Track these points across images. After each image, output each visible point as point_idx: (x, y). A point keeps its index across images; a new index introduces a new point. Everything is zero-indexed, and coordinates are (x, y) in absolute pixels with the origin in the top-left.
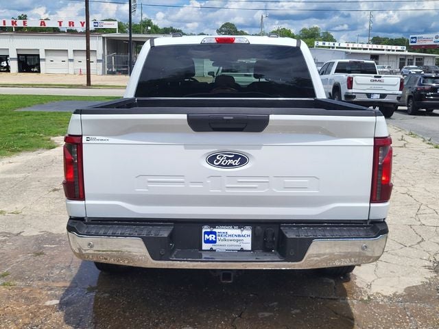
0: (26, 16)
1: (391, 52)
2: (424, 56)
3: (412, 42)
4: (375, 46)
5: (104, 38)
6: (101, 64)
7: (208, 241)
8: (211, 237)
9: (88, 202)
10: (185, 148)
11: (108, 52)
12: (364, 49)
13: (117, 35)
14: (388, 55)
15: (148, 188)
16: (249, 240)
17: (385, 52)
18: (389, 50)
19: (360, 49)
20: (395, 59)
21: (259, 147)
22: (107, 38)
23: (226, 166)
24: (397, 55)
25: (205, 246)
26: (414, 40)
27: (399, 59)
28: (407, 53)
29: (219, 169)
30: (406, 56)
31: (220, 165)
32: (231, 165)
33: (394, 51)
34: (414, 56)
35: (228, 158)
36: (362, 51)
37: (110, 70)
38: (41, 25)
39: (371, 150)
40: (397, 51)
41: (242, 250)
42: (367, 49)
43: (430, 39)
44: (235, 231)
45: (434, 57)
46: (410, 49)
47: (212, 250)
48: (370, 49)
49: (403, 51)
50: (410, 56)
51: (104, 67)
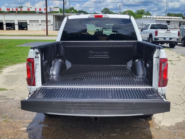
0: (22, 6)
1: (175, 20)
4: (168, 17)
5: (54, 15)
6: (53, 26)
11: (55, 21)
13: (59, 14)
14: (174, 21)
24: (178, 21)
27: (179, 23)
30: (182, 21)
36: (163, 19)
37: (56, 29)
38: (28, 10)
40: (178, 19)
42: (165, 18)
48: (166, 18)
49: (181, 19)
50: (184, 21)
51: (54, 27)
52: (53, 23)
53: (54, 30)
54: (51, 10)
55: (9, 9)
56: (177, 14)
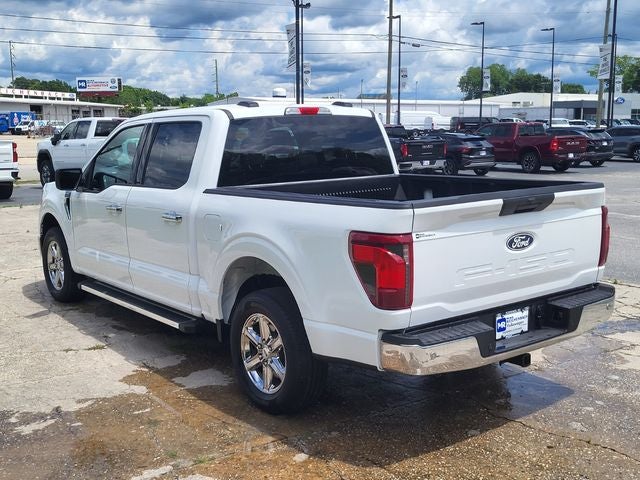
1: (56, 102)
2: (103, 107)
3: (80, 87)
7: (500, 330)
8: (502, 325)
12: (17, 96)
14: (55, 106)
16: (526, 321)
17: (48, 101)
18: (53, 99)
19: (11, 96)
20: (64, 111)
23: (520, 248)
24: (67, 106)
25: (498, 335)
26: (83, 84)
27: (70, 112)
28: (78, 102)
30: (79, 106)
31: (517, 248)
32: (524, 247)
33: (59, 99)
34: (90, 107)
35: (521, 240)
36: (14, 99)
40: (64, 99)
41: (522, 333)
42: (21, 96)
43: (102, 84)
44: (519, 314)
45: (116, 108)
46: (83, 96)
47: (503, 338)
48: (26, 97)
49: (73, 100)
50: (84, 106)
56: (48, 81)
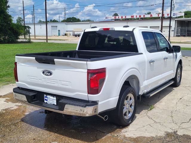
0: (150, 12)
5: (176, 20)
7: (46, 100)
8: (46, 98)
9: (19, 82)
10: (37, 68)
11: (177, 27)
13: (184, 19)
15: (30, 80)
16: (55, 101)
21: (54, 70)
22: (177, 20)
23: (47, 75)
25: (45, 101)
29: (46, 76)
31: (45, 75)
32: (48, 75)
35: (47, 73)
37: (178, 35)
38: (151, 16)
39: (86, 74)
41: (54, 104)
44: (52, 98)
47: (47, 103)
51: (174, 33)
52: (175, 28)
53: (174, 36)
54: (174, 15)
55: (133, 16)
